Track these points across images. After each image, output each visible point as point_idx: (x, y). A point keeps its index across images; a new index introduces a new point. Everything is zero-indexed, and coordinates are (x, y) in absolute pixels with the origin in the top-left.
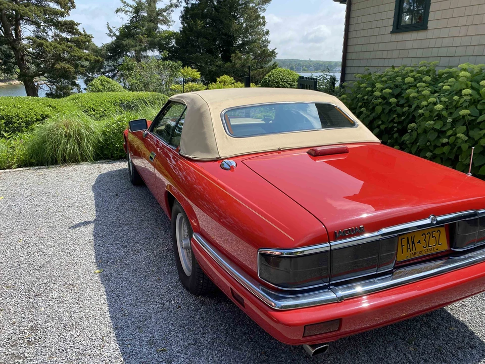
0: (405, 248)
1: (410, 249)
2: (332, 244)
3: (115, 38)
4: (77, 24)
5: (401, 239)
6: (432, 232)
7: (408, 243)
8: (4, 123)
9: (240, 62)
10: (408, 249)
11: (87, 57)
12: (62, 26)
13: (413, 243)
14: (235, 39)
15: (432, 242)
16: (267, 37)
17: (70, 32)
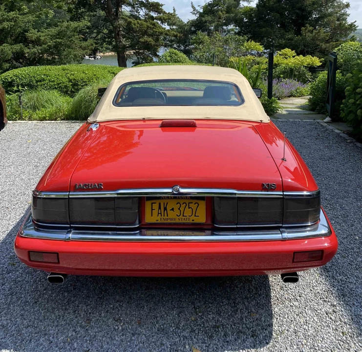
0: (155, 212)
1: (161, 213)
2: (70, 193)
3: (198, 15)
4: (162, 5)
5: (152, 203)
6: (189, 203)
7: (160, 208)
8: (71, 85)
9: (311, 35)
10: (159, 213)
11: (168, 32)
12: (150, 6)
13: (165, 209)
14: (310, 13)
15: (188, 212)
16: (347, 9)
17: (156, 12)
